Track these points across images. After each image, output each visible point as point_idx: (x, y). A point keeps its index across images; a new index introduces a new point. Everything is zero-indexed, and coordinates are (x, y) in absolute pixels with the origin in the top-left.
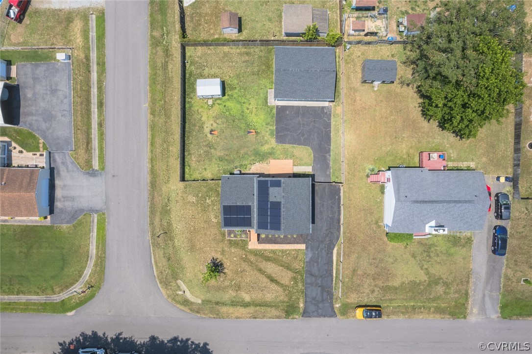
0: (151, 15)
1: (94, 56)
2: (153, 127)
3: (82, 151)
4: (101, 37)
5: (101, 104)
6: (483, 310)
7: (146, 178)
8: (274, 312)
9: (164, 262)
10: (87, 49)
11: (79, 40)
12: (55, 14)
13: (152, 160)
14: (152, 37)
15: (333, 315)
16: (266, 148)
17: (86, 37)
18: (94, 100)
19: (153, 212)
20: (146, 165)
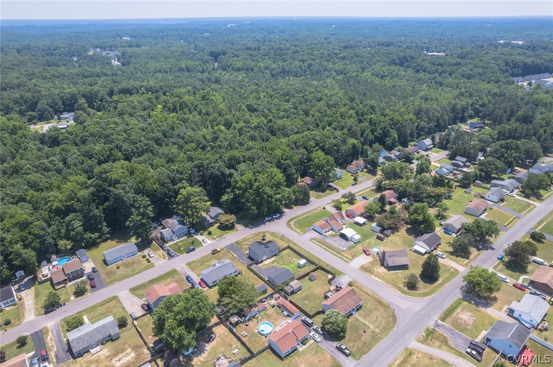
0: (336, 269)
1: (340, 256)
2: (308, 252)
3: (319, 240)
4: (342, 259)
5: (325, 249)
6: (182, 268)
7: (298, 244)
8: (241, 241)
9: (277, 235)
10: (342, 255)
11: (346, 255)
12: (358, 256)
13: (301, 247)
14: (329, 266)
15: (225, 247)
16: (275, 263)
17: (345, 257)
18: (326, 248)
19: (290, 240)
20: (301, 246)
